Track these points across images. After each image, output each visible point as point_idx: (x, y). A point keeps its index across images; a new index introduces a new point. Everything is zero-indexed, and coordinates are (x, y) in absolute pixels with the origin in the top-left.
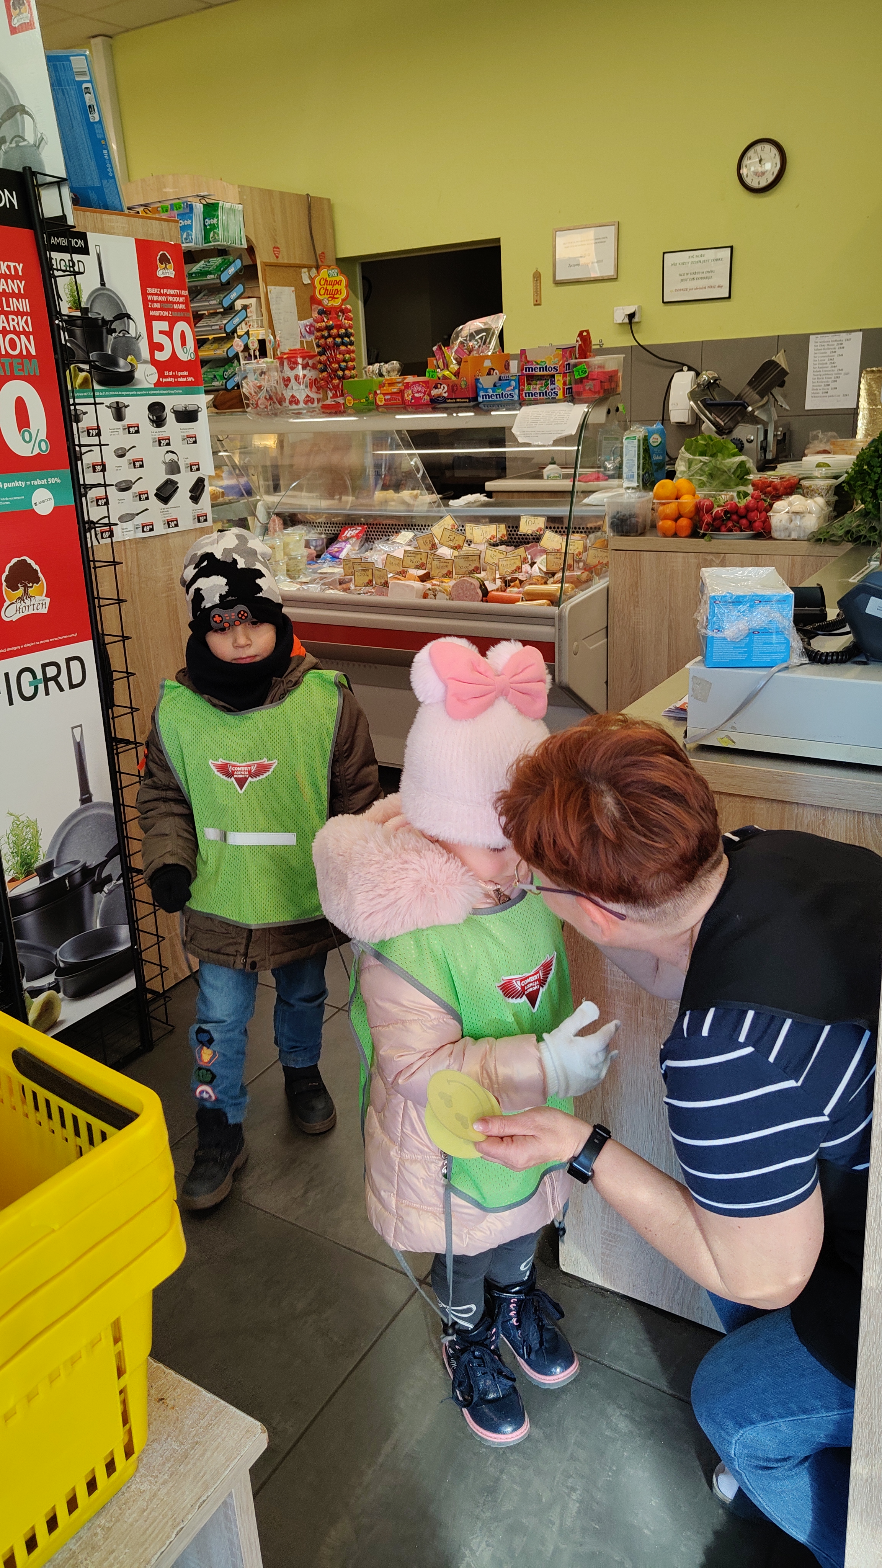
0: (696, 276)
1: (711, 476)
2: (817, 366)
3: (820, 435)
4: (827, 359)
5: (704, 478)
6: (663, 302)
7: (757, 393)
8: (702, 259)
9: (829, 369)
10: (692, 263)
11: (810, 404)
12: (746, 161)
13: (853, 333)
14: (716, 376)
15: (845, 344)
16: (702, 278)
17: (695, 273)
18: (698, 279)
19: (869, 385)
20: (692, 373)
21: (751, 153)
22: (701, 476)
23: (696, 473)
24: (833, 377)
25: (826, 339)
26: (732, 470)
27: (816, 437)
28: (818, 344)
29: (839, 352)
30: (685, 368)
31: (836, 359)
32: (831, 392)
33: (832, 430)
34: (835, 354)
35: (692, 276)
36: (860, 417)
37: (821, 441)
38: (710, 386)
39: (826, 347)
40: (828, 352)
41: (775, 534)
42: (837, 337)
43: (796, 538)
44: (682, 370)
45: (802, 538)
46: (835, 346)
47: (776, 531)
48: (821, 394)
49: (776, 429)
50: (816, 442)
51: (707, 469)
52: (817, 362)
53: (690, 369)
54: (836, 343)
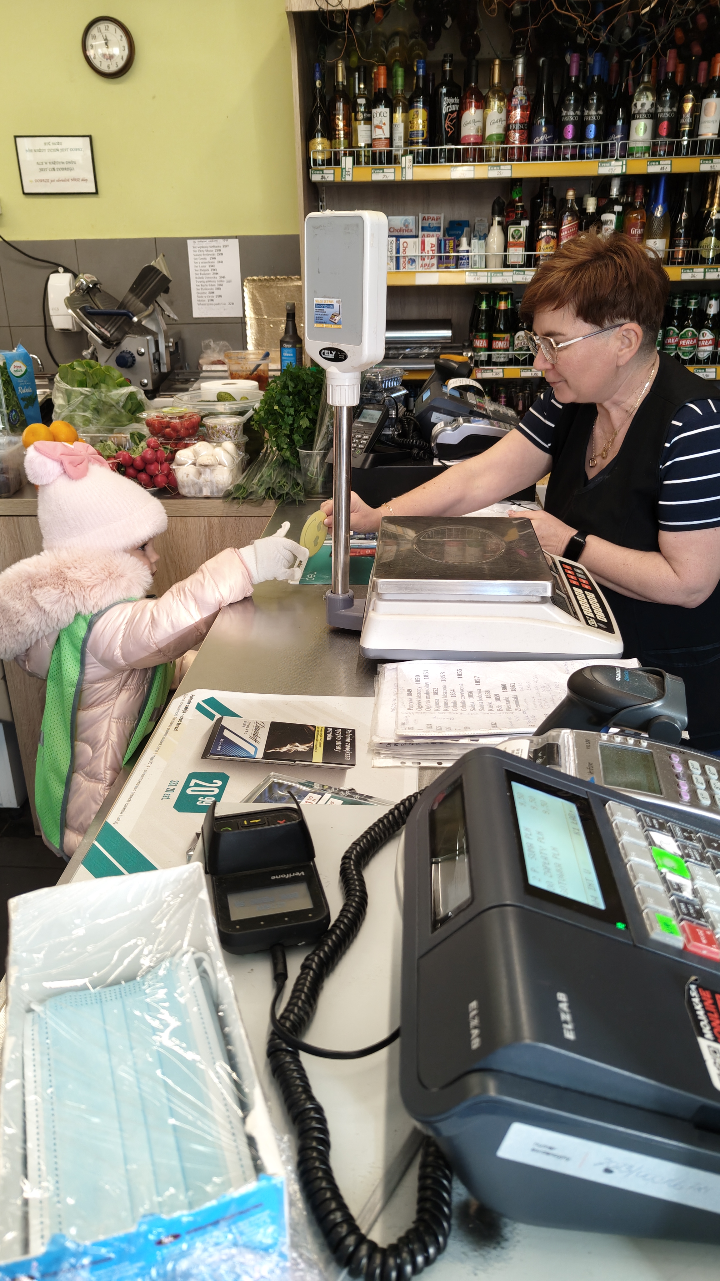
0: (56, 166)
1: (97, 411)
2: (199, 272)
3: (212, 344)
4: (207, 265)
5: (88, 414)
6: (24, 193)
7: (141, 301)
8: (59, 147)
9: (212, 275)
10: (50, 150)
11: (198, 312)
12: (90, 41)
13: (230, 240)
14: (95, 279)
15: (223, 250)
16: (63, 169)
17: (54, 163)
18: (59, 169)
19: (252, 294)
20: (69, 276)
21: (94, 31)
22: (85, 411)
23: (78, 407)
24: (216, 284)
25: (204, 244)
26: (121, 404)
27: (208, 347)
28: (197, 249)
29: (219, 258)
30: (61, 270)
31: (217, 266)
32: (216, 300)
33: (223, 340)
34: (216, 261)
35: (53, 166)
36: (248, 328)
37: (214, 351)
38: (90, 291)
39: (205, 253)
40: (208, 258)
41: (184, 491)
42: (215, 243)
43: (209, 495)
44: (57, 272)
45: (216, 495)
46: (214, 252)
47: (184, 487)
48: (207, 302)
49: (167, 341)
50: (209, 351)
51: (90, 403)
52: (199, 268)
53: (66, 270)
54: (214, 249)
